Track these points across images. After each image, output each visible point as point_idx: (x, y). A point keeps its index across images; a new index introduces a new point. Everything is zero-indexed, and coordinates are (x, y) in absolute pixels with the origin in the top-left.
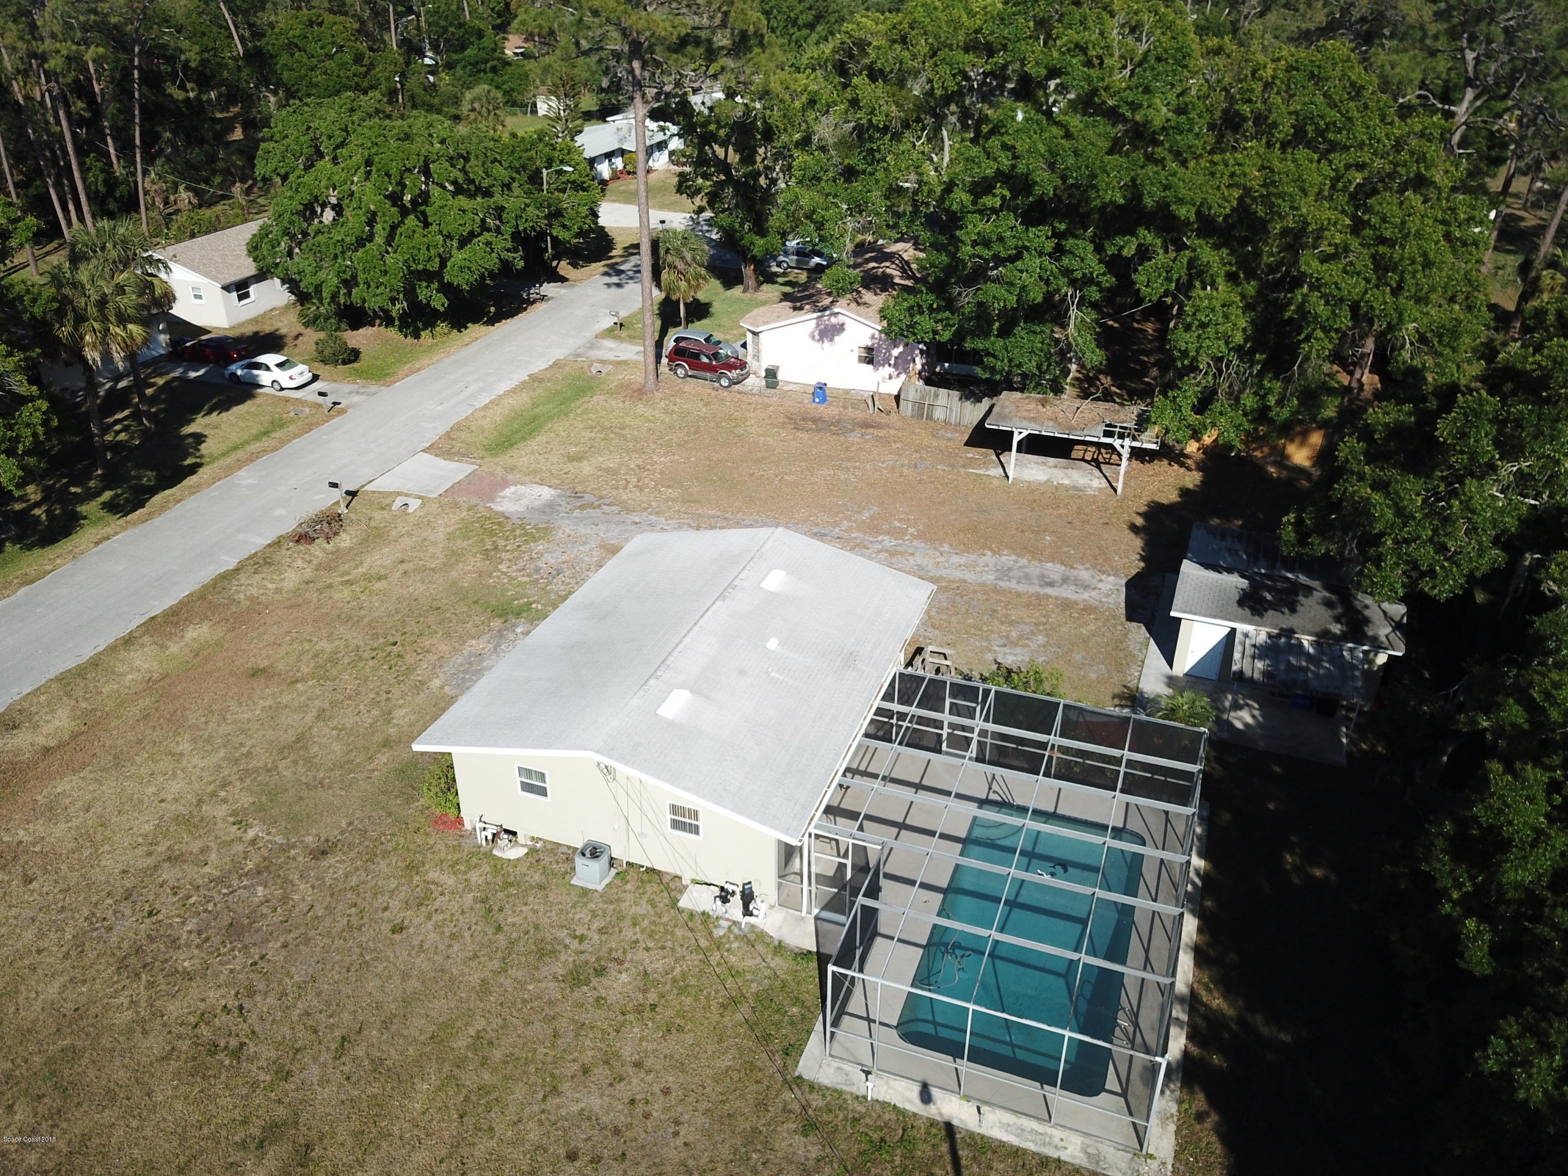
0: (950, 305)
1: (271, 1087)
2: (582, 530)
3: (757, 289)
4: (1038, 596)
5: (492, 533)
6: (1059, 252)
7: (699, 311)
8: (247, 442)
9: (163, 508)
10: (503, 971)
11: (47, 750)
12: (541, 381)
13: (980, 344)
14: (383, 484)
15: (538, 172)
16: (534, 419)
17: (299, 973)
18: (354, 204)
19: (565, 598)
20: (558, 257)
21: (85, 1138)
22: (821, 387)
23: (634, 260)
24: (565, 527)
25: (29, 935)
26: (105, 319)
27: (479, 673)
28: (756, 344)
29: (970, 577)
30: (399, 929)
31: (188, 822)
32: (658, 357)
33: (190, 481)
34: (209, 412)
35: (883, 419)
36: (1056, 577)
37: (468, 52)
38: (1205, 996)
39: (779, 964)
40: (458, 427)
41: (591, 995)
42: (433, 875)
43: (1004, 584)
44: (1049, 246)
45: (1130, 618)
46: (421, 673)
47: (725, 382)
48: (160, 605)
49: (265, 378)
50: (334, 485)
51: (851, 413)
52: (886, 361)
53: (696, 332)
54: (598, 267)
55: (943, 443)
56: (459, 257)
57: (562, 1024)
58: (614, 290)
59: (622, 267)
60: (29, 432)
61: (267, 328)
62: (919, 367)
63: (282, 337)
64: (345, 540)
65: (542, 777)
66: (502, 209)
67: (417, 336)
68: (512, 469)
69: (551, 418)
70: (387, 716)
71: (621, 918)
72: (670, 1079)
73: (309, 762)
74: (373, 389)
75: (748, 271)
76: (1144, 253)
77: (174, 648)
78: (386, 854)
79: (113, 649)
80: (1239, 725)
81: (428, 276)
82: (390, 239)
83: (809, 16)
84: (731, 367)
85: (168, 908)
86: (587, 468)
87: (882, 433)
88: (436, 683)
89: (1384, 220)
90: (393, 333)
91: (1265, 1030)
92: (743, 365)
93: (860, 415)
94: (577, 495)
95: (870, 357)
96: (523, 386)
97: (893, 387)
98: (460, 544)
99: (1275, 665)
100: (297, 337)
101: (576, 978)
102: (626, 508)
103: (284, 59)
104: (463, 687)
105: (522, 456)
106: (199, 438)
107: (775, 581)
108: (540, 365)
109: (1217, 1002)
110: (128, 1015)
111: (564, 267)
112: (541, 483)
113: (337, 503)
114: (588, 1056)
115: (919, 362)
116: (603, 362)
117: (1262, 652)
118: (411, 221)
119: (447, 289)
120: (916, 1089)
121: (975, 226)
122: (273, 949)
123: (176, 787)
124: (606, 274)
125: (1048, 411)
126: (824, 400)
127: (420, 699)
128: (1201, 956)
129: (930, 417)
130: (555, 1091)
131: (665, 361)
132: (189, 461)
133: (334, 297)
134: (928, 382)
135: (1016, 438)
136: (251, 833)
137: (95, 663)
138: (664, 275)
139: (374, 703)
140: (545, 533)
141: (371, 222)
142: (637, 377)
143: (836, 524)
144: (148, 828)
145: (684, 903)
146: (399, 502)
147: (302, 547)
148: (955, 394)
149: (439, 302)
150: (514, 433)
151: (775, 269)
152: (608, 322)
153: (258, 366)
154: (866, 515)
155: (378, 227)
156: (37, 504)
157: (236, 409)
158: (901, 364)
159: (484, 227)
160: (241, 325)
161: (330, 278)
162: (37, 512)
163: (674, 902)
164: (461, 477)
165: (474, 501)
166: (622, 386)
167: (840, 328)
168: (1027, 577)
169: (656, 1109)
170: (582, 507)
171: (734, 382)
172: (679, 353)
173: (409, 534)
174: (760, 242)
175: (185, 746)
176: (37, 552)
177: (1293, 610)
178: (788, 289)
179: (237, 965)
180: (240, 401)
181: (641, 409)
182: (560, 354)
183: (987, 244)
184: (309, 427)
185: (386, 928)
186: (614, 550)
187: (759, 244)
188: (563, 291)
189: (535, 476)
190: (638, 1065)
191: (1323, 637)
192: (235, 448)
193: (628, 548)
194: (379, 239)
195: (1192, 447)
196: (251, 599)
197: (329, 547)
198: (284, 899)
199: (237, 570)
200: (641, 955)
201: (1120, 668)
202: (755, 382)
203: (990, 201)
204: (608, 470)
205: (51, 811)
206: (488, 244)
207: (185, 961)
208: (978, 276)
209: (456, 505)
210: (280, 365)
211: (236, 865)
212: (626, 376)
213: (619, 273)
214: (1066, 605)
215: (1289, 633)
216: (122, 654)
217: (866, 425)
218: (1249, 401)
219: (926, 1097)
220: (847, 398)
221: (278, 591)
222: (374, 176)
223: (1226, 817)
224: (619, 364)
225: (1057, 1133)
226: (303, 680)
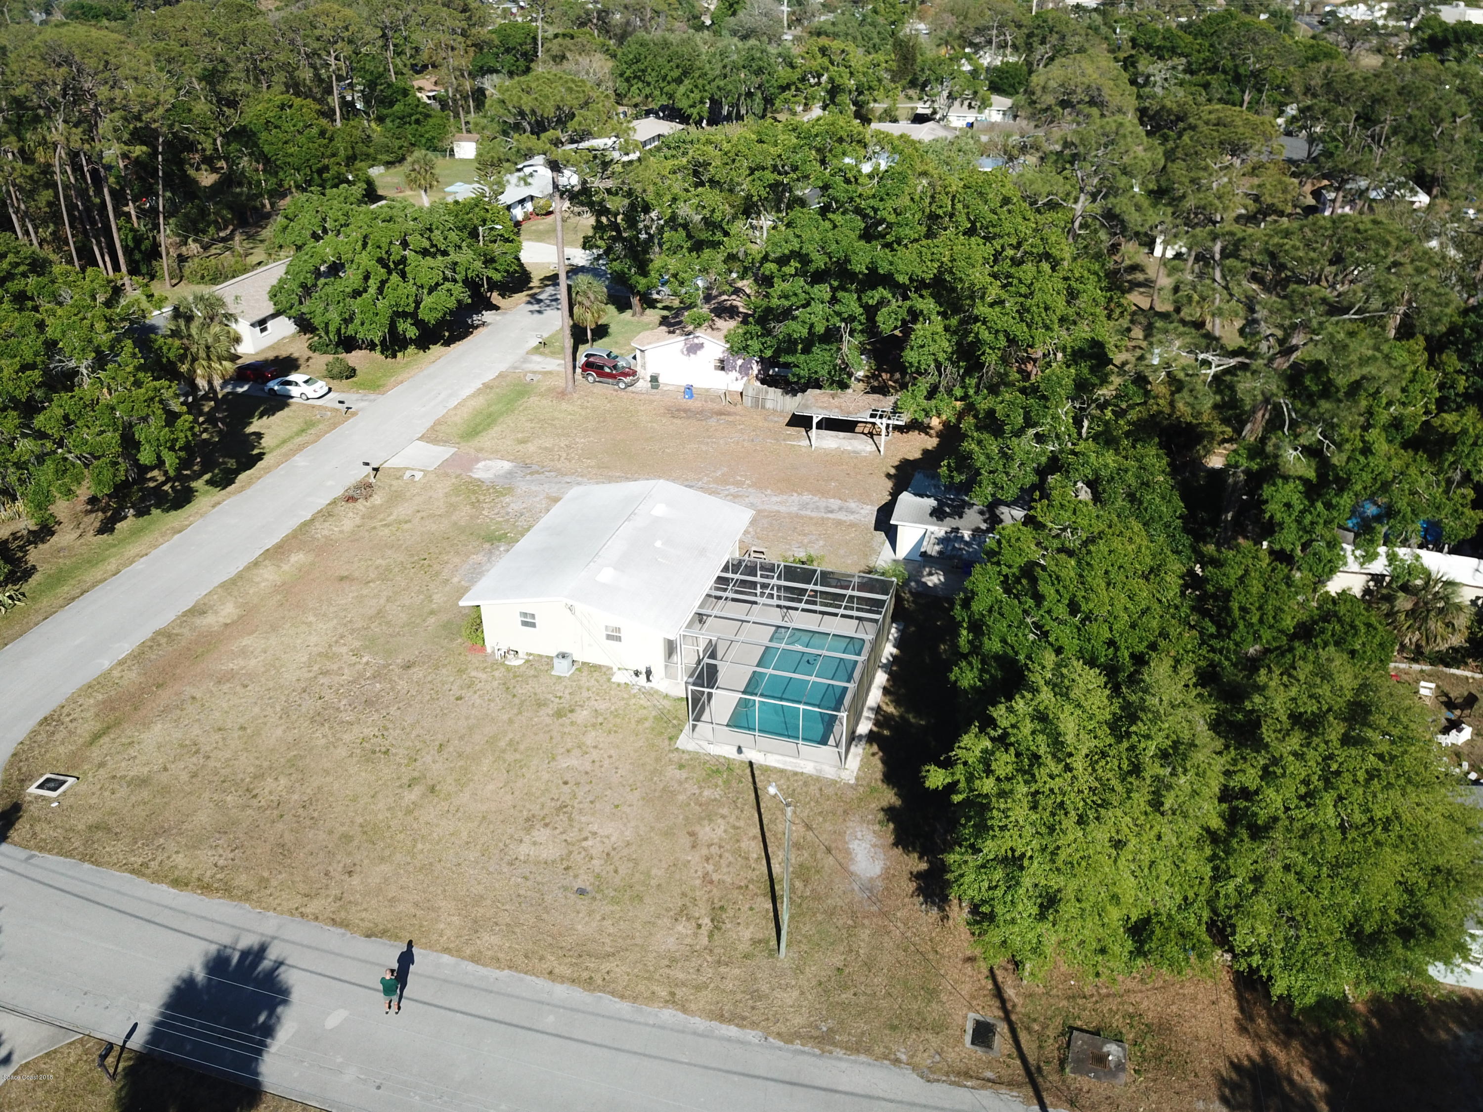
0: (768, 333)
1: (407, 765)
2: (534, 488)
3: (642, 314)
4: (823, 519)
5: (474, 492)
6: (834, 300)
7: (601, 331)
8: (291, 438)
9: (250, 483)
10: (520, 713)
11: (226, 625)
12: (491, 388)
13: (790, 359)
14: (394, 462)
15: (475, 229)
16: (490, 415)
17: (409, 720)
18: (354, 266)
19: (528, 529)
20: (491, 290)
21: (320, 788)
22: (689, 388)
23: (550, 290)
24: (522, 486)
25: (257, 710)
26: (209, 358)
27: (481, 574)
28: (643, 358)
29: (783, 509)
30: (459, 698)
31: (325, 655)
32: (574, 367)
33: (260, 465)
34: (261, 417)
35: (732, 409)
36: (835, 507)
37: (396, 107)
38: (885, 707)
39: (666, 703)
40: (438, 423)
41: (568, 721)
42: (473, 674)
43: (803, 513)
44: (827, 296)
45: (876, 529)
46: (445, 574)
47: (622, 385)
48: (271, 542)
49: (294, 391)
50: (367, 464)
51: (710, 405)
52: (734, 368)
53: (600, 348)
54: (522, 297)
55: (771, 425)
56: (428, 301)
57: (554, 734)
58: (536, 315)
59: (541, 297)
60: (182, 435)
61: (284, 353)
62: (756, 372)
63: (296, 360)
64: (377, 499)
65: (533, 616)
66: (456, 264)
67: (394, 356)
68: (481, 450)
69: (502, 414)
70: (430, 598)
71: (580, 688)
72: (612, 752)
73: (388, 624)
74: (372, 397)
75: (635, 301)
76: (882, 302)
77: (285, 567)
78: (445, 666)
79: (248, 568)
80: (930, 584)
81: (404, 315)
82: (380, 290)
83: (676, 73)
84: (626, 375)
85: (329, 695)
86: (531, 448)
87: (731, 418)
88: (455, 580)
89: (1020, 281)
90: (377, 355)
91: (913, 720)
92: (634, 373)
93: (716, 407)
94: (527, 466)
95: (722, 366)
96: (479, 392)
97: (739, 386)
98: (454, 499)
99: (946, 547)
100: (308, 360)
101: (559, 714)
102: (560, 473)
103: (264, 135)
104: (473, 581)
105: (486, 440)
106: (259, 435)
107: (660, 510)
108: (489, 376)
109: (891, 709)
110: (323, 741)
111: (495, 298)
112: (502, 458)
113: (368, 476)
114: (569, 745)
115: (756, 368)
116: (534, 372)
117: (940, 541)
118: (395, 278)
119: (419, 323)
120: (735, 749)
121: (780, 286)
122: (393, 710)
123: (313, 639)
124: (529, 303)
125: (836, 401)
126: (691, 397)
127: (447, 588)
128: (886, 691)
129: (763, 407)
130: (554, 759)
131: (579, 371)
132: (256, 452)
133: (339, 331)
134: (763, 382)
135: (815, 421)
136: (365, 660)
137: (240, 576)
138: (576, 309)
139: (420, 592)
140: (509, 490)
141: (367, 278)
142: (560, 383)
143: (700, 479)
144: (304, 659)
145: (614, 679)
146: (408, 474)
147: (351, 505)
148: (779, 391)
149: (412, 332)
150: (477, 425)
151: (655, 296)
152: (535, 342)
153: (289, 383)
154: (719, 473)
155: (371, 282)
156: (164, 483)
157: (279, 414)
158: (744, 370)
159: (446, 279)
160: (263, 351)
161: (334, 316)
162: (166, 488)
163: (609, 680)
164: (447, 456)
165: (459, 472)
166: (550, 390)
167: (701, 346)
168: (817, 508)
169: (606, 763)
170: (532, 474)
171: (628, 385)
172: (589, 366)
173: (419, 494)
174: (643, 281)
175: (311, 618)
176: (173, 513)
177: (961, 517)
178: (666, 313)
179: (376, 717)
180: (281, 408)
181: (564, 406)
182: (503, 367)
183: (787, 297)
184: (334, 426)
185: (452, 699)
186: (556, 500)
187: (642, 283)
188: (498, 318)
189: (497, 453)
190: (596, 747)
191: (976, 531)
192: (284, 442)
193: (566, 497)
194: (372, 290)
195: (935, 422)
196: (326, 537)
197: (368, 504)
198: (393, 689)
199: (312, 520)
200: (593, 702)
201: (866, 555)
202: (643, 384)
203: (789, 270)
204: (546, 449)
205: (244, 652)
206: (449, 290)
207: (347, 717)
208: (786, 314)
209: (447, 475)
210: (306, 382)
211: (361, 675)
212: (551, 382)
213: (539, 301)
214: (839, 523)
215: (956, 530)
216: (255, 571)
217: (720, 413)
218: (958, 392)
219: (740, 750)
220: (708, 395)
221: (341, 532)
222: (369, 248)
223: (912, 629)
224: (547, 374)
225: (802, 763)
226: (372, 581)
